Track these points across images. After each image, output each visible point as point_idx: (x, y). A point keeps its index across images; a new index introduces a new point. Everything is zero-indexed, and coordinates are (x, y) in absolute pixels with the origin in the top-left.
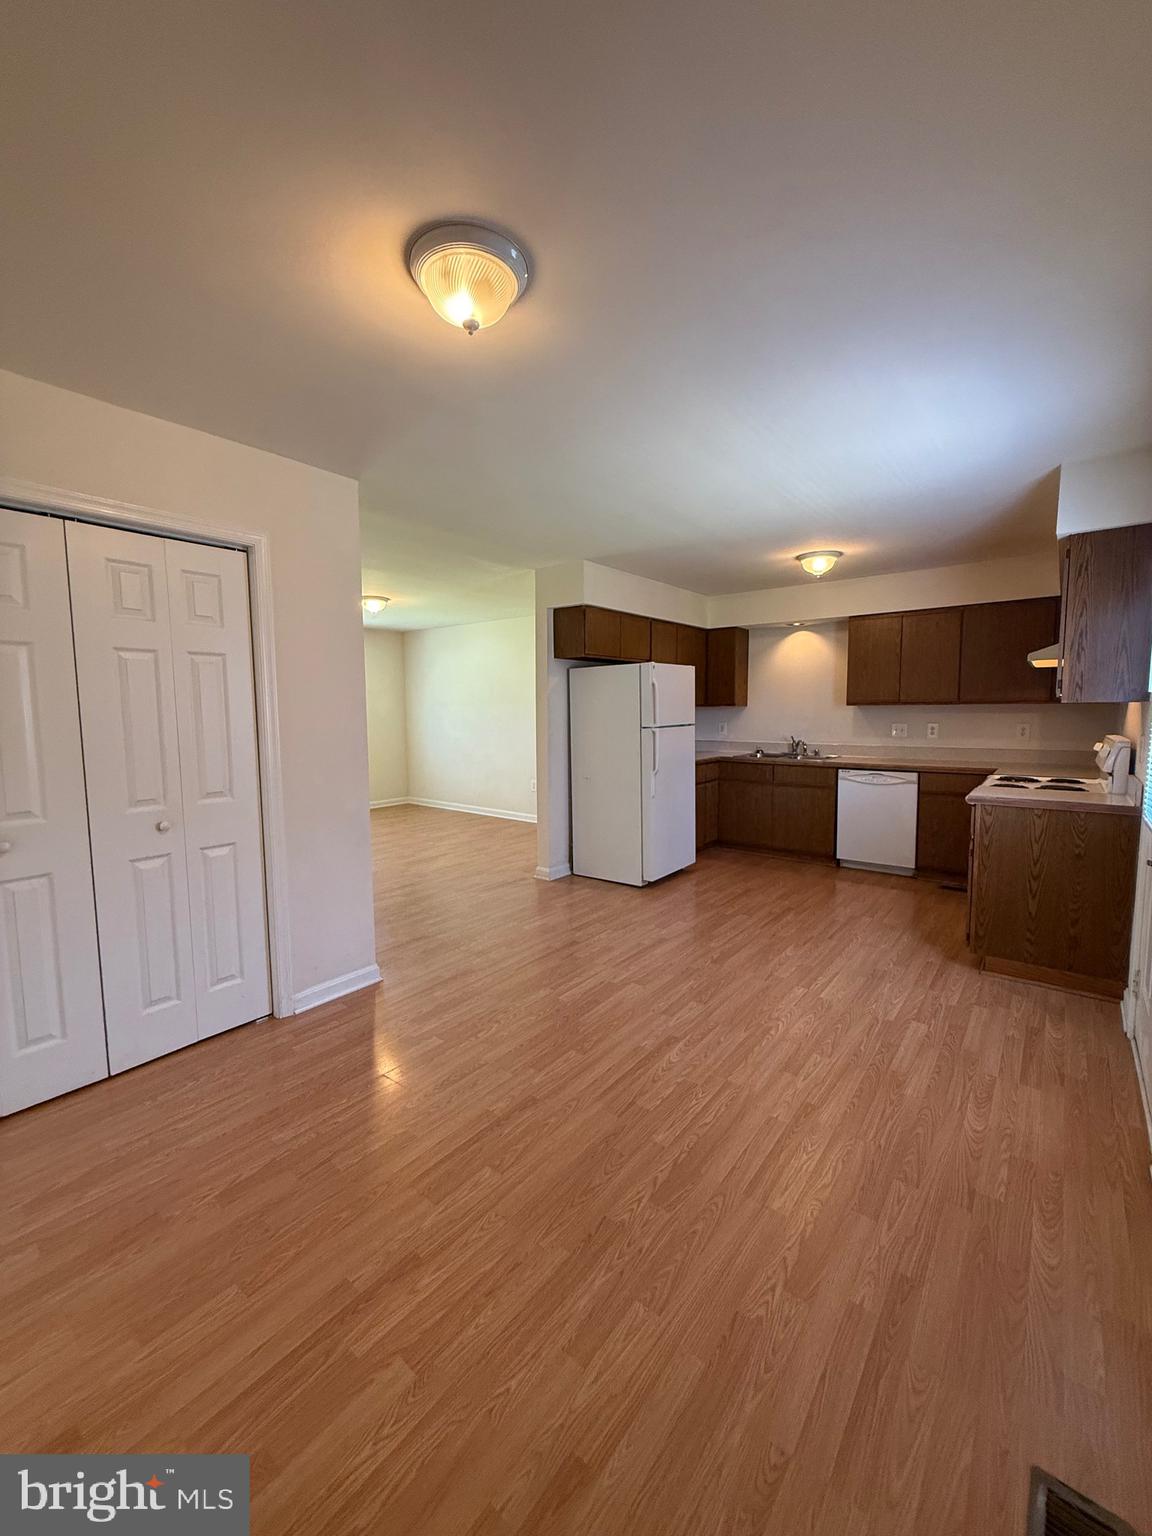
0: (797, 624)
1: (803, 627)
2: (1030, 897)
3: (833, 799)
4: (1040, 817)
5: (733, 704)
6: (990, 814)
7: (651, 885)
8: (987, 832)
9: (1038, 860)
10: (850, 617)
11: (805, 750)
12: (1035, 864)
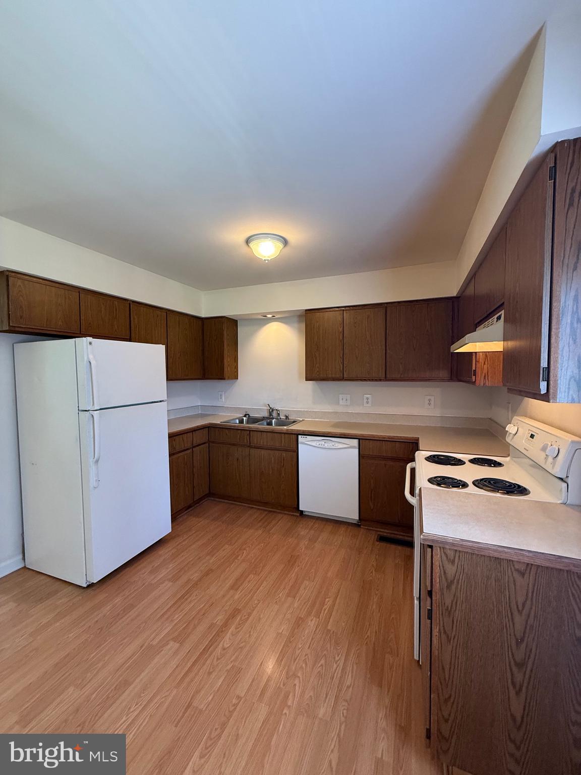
0: (269, 316)
1: (274, 319)
2: (512, 693)
3: (295, 460)
4: (523, 574)
5: (223, 378)
6: (453, 562)
7: (91, 586)
8: (449, 587)
9: (522, 640)
10: (306, 310)
11: (279, 414)
12: (518, 644)
